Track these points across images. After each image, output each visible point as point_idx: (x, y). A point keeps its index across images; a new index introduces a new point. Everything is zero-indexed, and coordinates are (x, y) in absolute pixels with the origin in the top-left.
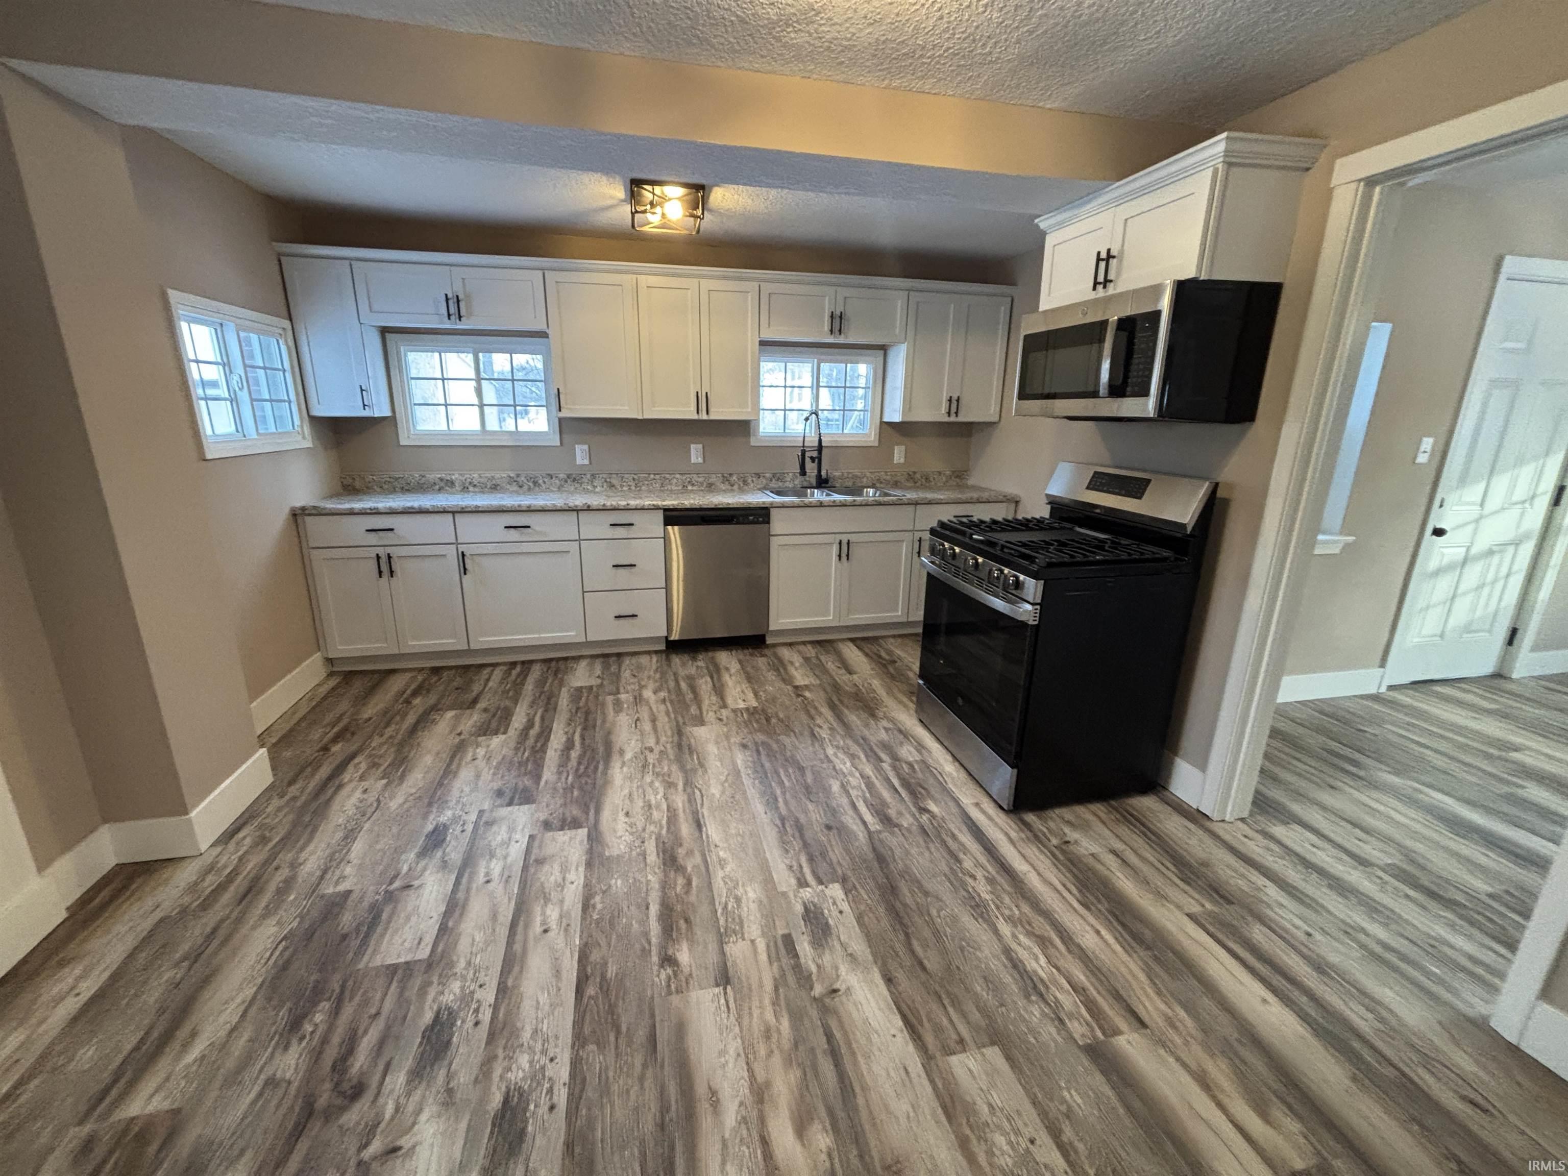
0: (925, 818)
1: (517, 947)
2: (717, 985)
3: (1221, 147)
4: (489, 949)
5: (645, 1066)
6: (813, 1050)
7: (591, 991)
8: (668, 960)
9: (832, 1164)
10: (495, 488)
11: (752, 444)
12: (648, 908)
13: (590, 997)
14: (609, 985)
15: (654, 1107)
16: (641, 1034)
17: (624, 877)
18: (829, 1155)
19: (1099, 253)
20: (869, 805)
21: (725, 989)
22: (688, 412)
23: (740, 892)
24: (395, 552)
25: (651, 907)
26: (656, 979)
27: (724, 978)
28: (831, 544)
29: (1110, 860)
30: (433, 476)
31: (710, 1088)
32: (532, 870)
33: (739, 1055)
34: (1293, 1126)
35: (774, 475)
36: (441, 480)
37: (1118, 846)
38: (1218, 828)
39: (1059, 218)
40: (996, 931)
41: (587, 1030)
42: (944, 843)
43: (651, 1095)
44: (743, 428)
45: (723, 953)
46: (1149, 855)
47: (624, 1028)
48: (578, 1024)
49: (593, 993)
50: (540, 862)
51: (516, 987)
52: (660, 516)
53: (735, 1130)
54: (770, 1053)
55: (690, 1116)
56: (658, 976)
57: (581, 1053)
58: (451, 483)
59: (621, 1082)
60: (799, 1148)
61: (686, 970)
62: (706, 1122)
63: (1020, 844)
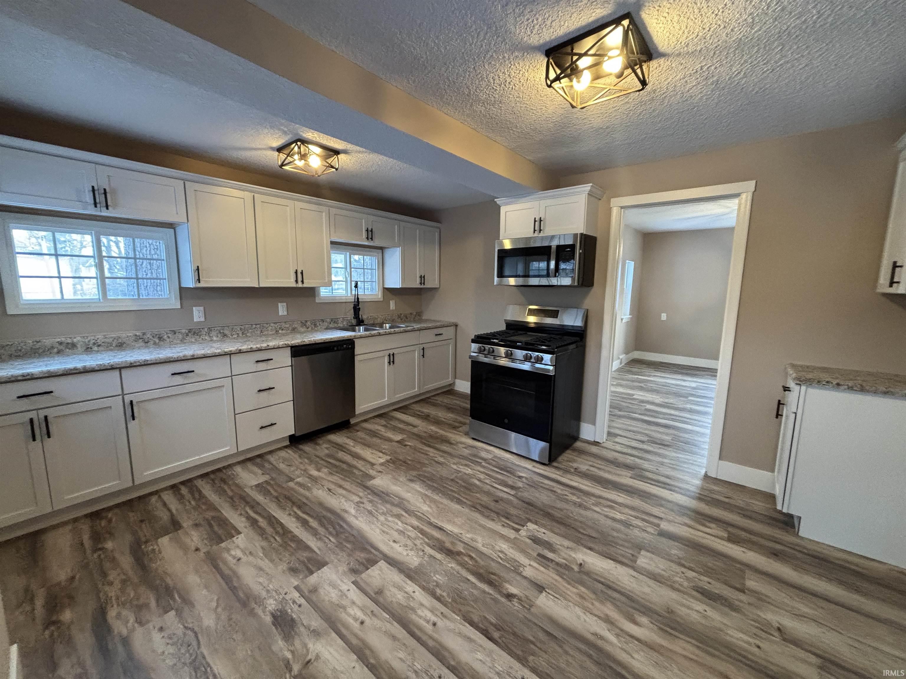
0: (524, 480)
1: (431, 643)
2: (541, 592)
3: (589, 188)
4: (416, 655)
5: (561, 647)
6: (602, 591)
7: (496, 635)
8: (509, 596)
9: (656, 626)
10: (121, 346)
11: (317, 301)
12: (469, 580)
13: (500, 638)
14: (499, 625)
15: (585, 659)
16: (541, 635)
17: (436, 572)
18: (652, 623)
19: (535, 218)
20: (499, 484)
21: (546, 591)
22: (290, 283)
23: (497, 548)
24: (51, 413)
25: (469, 578)
26: (515, 608)
27: (540, 588)
28: (384, 356)
29: (592, 469)
30: (48, 342)
31: (592, 634)
32: (381, 600)
33: (584, 613)
34: (713, 525)
35: (332, 320)
36: (61, 343)
37: (591, 463)
38: (603, 445)
39: (511, 200)
40: (595, 511)
41: (519, 653)
42: (541, 487)
43: (577, 655)
44: (312, 292)
45: (525, 578)
46: (599, 462)
47: (531, 638)
48: (511, 653)
49: (498, 635)
50: (380, 592)
51: (459, 663)
52: (288, 352)
53: (620, 641)
54: (593, 604)
55: (600, 650)
56: (515, 606)
57: (530, 664)
58: (73, 346)
59: (561, 661)
60: (642, 629)
61: (522, 595)
62: (608, 648)
63: (564, 475)
